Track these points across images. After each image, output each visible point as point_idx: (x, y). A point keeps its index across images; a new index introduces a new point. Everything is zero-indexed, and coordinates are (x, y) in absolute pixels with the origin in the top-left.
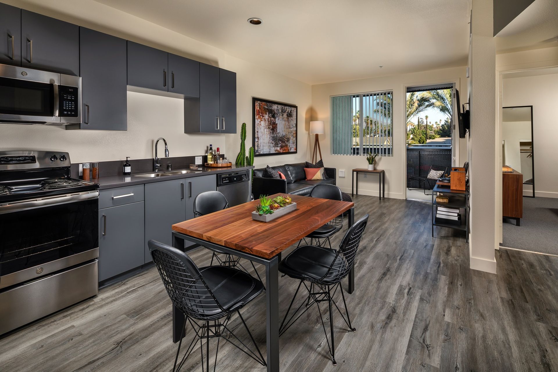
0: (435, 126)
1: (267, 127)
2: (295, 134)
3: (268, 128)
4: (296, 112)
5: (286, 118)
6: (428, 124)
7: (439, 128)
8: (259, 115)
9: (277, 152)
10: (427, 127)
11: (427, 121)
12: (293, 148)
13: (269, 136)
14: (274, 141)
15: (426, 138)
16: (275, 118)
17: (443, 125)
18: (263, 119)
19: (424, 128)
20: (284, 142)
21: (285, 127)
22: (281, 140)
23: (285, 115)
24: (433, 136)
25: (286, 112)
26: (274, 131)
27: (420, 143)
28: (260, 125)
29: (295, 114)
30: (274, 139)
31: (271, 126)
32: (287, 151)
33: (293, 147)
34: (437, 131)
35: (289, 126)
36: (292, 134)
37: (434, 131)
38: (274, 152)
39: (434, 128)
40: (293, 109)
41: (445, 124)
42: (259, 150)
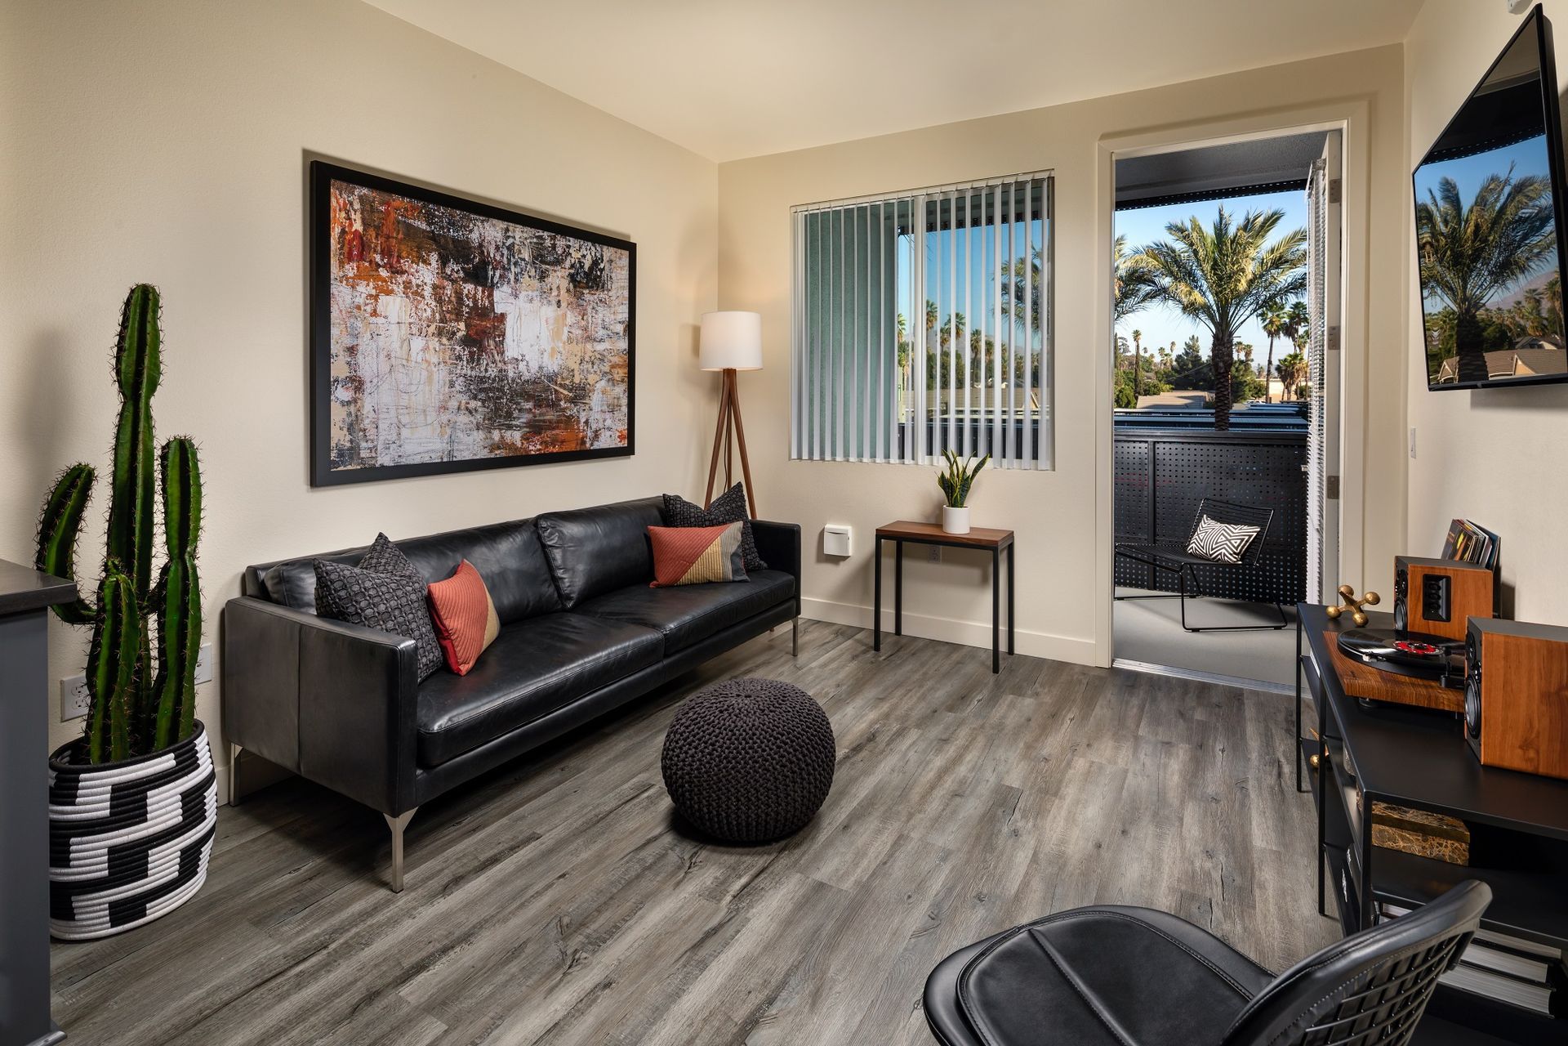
0: (1157, 359)
1: (432, 329)
2: (620, 366)
3: (440, 333)
4: (627, 268)
5: (563, 291)
6: (1142, 353)
7: (1168, 364)
8: (361, 257)
9: (499, 453)
10: (1137, 363)
11: (1138, 346)
12: (608, 433)
13: (441, 375)
14: (483, 402)
15: (1136, 392)
16: (490, 288)
17: (1179, 357)
18: (395, 287)
19: (1131, 364)
20: (554, 405)
21: (556, 334)
22: (528, 397)
23: (559, 278)
24: (1155, 386)
25: (567, 264)
26: (482, 349)
27: (1120, 406)
28: (374, 313)
29: (621, 276)
30: (481, 390)
31: (462, 326)
32: (571, 447)
33: (609, 429)
34: (1165, 373)
35: (585, 329)
36: (607, 369)
37: (1156, 373)
38: (484, 454)
39: (1155, 365)
40: (608, 252)
41: (1187, 354)
42: (363, 445)
